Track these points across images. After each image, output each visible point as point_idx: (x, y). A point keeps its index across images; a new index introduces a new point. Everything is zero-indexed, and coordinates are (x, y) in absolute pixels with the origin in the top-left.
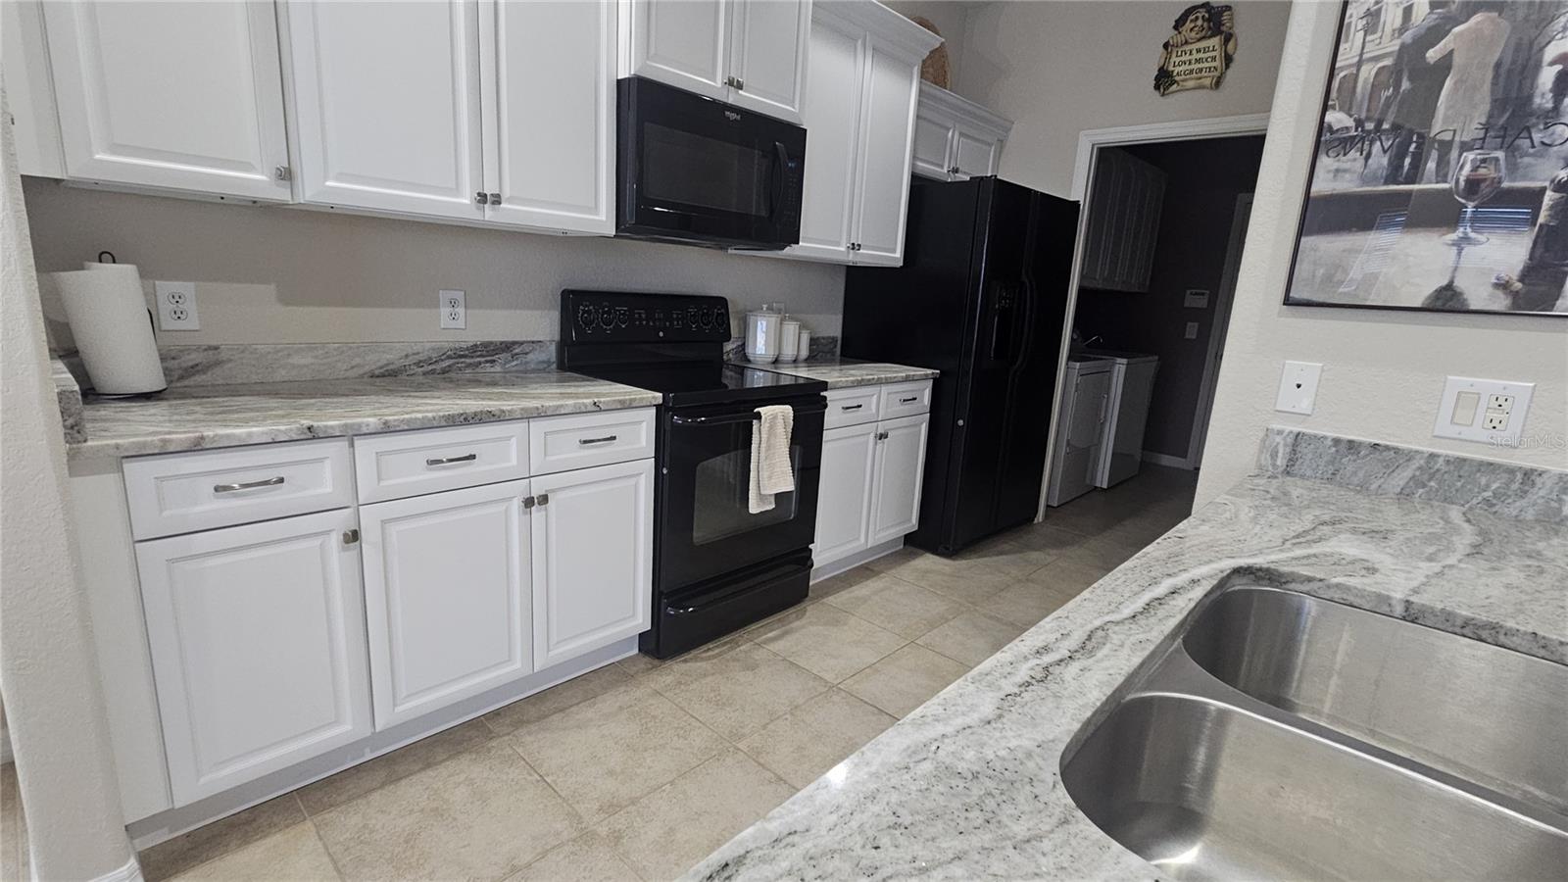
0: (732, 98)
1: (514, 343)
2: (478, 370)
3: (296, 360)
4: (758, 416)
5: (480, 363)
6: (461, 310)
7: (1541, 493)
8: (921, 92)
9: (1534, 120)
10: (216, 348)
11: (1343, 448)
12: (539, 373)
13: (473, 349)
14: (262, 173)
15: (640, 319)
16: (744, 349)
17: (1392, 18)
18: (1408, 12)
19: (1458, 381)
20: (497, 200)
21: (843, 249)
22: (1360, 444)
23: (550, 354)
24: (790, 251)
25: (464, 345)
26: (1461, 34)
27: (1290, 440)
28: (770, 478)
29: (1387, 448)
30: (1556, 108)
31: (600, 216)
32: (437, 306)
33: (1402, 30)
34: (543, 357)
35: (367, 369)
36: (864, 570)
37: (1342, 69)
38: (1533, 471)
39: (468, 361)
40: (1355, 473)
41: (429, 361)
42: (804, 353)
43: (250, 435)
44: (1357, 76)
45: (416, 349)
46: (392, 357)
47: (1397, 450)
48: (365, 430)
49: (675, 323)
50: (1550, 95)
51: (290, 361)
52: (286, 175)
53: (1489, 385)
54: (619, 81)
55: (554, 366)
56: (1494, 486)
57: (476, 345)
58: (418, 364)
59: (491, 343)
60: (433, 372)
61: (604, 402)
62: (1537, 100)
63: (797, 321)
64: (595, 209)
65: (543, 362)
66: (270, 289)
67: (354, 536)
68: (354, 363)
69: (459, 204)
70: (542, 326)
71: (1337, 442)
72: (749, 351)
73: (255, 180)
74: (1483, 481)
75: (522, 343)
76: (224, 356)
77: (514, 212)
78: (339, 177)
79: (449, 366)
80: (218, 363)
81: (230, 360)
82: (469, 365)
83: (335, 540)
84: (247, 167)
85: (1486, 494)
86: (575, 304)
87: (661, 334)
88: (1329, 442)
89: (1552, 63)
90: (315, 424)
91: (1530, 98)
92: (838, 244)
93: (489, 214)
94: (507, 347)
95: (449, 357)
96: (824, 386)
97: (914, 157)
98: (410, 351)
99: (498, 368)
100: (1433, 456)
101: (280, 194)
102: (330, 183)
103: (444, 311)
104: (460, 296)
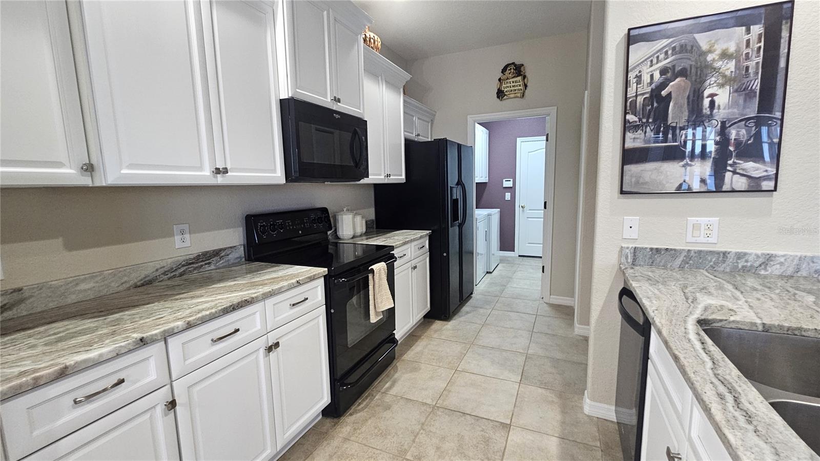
0: (335, 107)
1: (221, 250)
2: (201, 270)
3: (83, 286)
4: (372, 271)
5: (202, 266)
6: (187, 236)
7: (731, 260)
9: (704, 118)
10: (20, 290)
11: (654, 251)
13: (197, 259)
14: (71, 168)
15: (289, 226)
16: (336, 233)
17: (646, 78)
18: (652, 76)
19: (692, 220)
20: (225, 171)
21: (383, 177)
22: (661, 249)
23: (241, 252)
24: (365, 181)
25: (192, 257)
26: (673, 85)
27: (632, 251)
28: (382, 302)
29: (671, 250)
30: (711, 114)
31: (277, 174)
32: (173, 235)
33: (651, 83)
34: (237, 255)
35: (131, 283)
36: (413, 336)
37: (630, 98)
38: (726, 252)
39: (195, 265)
40: (660, 261)
41: (171, 270)
42: (365, 230)
43: (101, 355)
44: (636, 100)
45: (163, 264)
46: (148, 271)
47: (675, 250)
48: (176, 331)
49: (306, 225)
50: (709, 109)
51: (78, 288)
52: (89, 168)
53: (703, 220)
54: (280, 100)
55: (244, 259)
56: (714, 260)
57: (199, 255)
58: (165, 273)
59: (207, 252)
60: (174, 276)
61: (302, 280)
62: (704, 111)
63: (359, 215)
64: (274, 171)
65: (237, 258)
66: (60, 241)
67: (172, 404)
68: (123, 281)
69: (204, 175)
70: (238, 238)
71: (651, 249)
72: (338, 233)
73: (66, 173)
74: (709, 258)
75: (224, 249)
76: (27, 294)
77: (236, 177)
78: (131, 166)
79: (184, 271)
80: (22, 301)
81: (31, 296)
82: (195, 269)
83: (160, 410)
84: (59, 164)
85: (712, 263)
86: (252, 222)
87: (300, 232)
88: (648, 250)
89: (707, 97)
90: (144, 335)
91: (702, 110)
92: (380, 175)
93: (220, 180)
94: (217, 253)
95: (183, 266)
96: (392, 248)
97: (405, 130)
98: (159, 266)
99: (213, 267)
100: (689, 251)
101: (86, 181)
102: (124, 171)
103: (177, 238)
104: (186, 227)
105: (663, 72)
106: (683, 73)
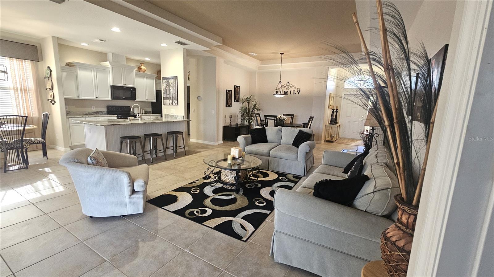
0: (125, 86)
6: (94, 108)
8: (156, 81)
10: (70, 112)
12: (105, 114)
13: (96, 112)
15: (117, 108)
20: (98, 98)
21: (145, 100)
22: (168, 115)
23: (106, 112)
24: (136, 101)
31: (110, 98)
41: (91, 113)
42: (144, 113)
46: (87, 113)
49: (122, 109)
52: (78, 97)
54: (111, 86)
59: (98, 111)
64: (109, 98)
66: (75, 106)
68: (83, 113)
69: (94, 98)
70: (105, 110)
73: (75, 97)
75: (102, 111)
77: (100, 98)
78: (83, 97)
82: (96, 114)
86: (108, 107)
87: (120, 110)
90: (83, 116)
93: (97, 99)
94: (100, 112)
95: (94, 113)
97: (156, 88)
98: (89, 112)
99: (99, 114)
101: (78, 98)
102: (82, 97)
103: (93, 108)
104: (94, 106)
105: (166, 85)
106: (168, 86)
